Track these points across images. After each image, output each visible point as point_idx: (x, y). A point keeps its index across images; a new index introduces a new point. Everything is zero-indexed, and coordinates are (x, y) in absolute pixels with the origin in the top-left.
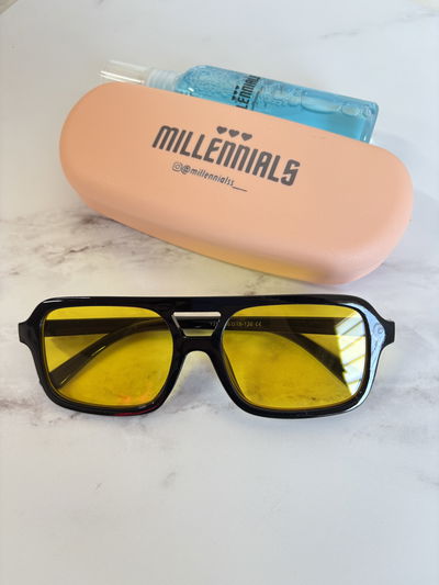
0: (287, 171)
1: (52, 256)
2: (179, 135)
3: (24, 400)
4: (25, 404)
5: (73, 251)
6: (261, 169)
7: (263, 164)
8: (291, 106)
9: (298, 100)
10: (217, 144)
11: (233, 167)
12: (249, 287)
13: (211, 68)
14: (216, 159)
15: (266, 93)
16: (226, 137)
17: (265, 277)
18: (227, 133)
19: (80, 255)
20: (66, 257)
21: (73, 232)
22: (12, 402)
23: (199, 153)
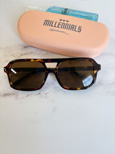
0: (79, 29)
1: (17, 56)
2: (50, 22)
3: (13, 93)
6: (72, 29)
7: (73, 28)
10: (60, 24)
11: (65, 29)
13: (56, 7)
14: (60, 27)
16: (62, 22)
19: (24, 55)
20: (21, 56)
21: (22, 50)
22: (10, 94)
23: (56, 26)
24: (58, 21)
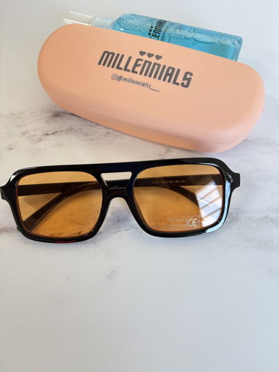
0: (185, 78)
1: (34, 137)
2: (115, 57)
5: (47, 134)
6: (168, 77)
7: (169, 74)
9: (190, 35)
10: (139, 62)
11: (150, 76)
12: (160, 155)
14: (139, 71)
15: (171, 30)
16: (145, 57)
17: (171, 149)
18: (146, 55)
19: (52, 136)
20: (43, 138)
21: (47, 122)
23: (128, 68)
24: (136, 56)
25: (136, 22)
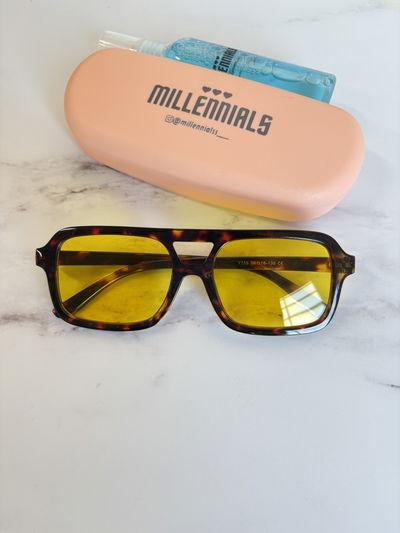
0: (262, 123)
1: (55, 195)
2: (170, 93)
3: (32, 315)
4: (33, 318)
5: (73, 192)
6: (240, 121)
7: (243, 118)
8: (263, 74)
9: (269, 70)
10: (203, 101)
11: (217, 119)
13: (196, 40)
14: (202, 112)
15: (242, 63)
16: (210, 95)
17: (241, 216)
18: (211, 92)
19: (80, 195)
20: (68, 197)
21: (73, 176)
22: (21, 316)
23: (188, 108)
24: (198, 93)
25: (196, 49)
